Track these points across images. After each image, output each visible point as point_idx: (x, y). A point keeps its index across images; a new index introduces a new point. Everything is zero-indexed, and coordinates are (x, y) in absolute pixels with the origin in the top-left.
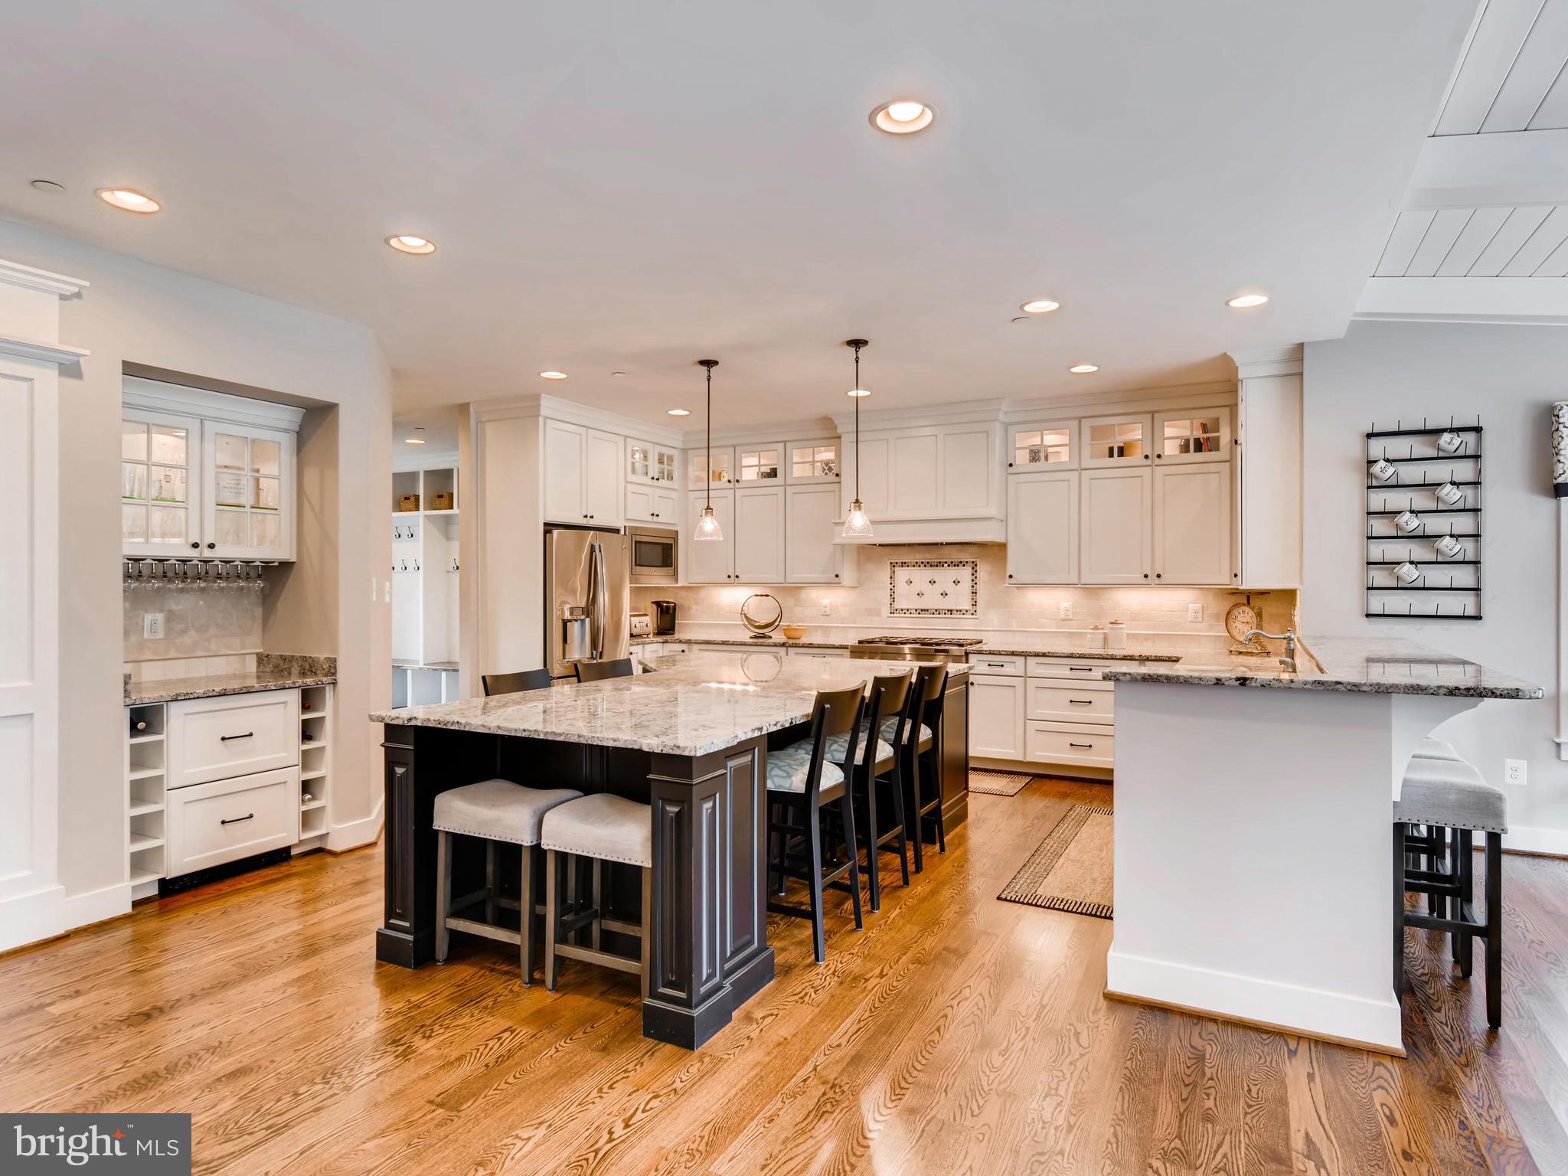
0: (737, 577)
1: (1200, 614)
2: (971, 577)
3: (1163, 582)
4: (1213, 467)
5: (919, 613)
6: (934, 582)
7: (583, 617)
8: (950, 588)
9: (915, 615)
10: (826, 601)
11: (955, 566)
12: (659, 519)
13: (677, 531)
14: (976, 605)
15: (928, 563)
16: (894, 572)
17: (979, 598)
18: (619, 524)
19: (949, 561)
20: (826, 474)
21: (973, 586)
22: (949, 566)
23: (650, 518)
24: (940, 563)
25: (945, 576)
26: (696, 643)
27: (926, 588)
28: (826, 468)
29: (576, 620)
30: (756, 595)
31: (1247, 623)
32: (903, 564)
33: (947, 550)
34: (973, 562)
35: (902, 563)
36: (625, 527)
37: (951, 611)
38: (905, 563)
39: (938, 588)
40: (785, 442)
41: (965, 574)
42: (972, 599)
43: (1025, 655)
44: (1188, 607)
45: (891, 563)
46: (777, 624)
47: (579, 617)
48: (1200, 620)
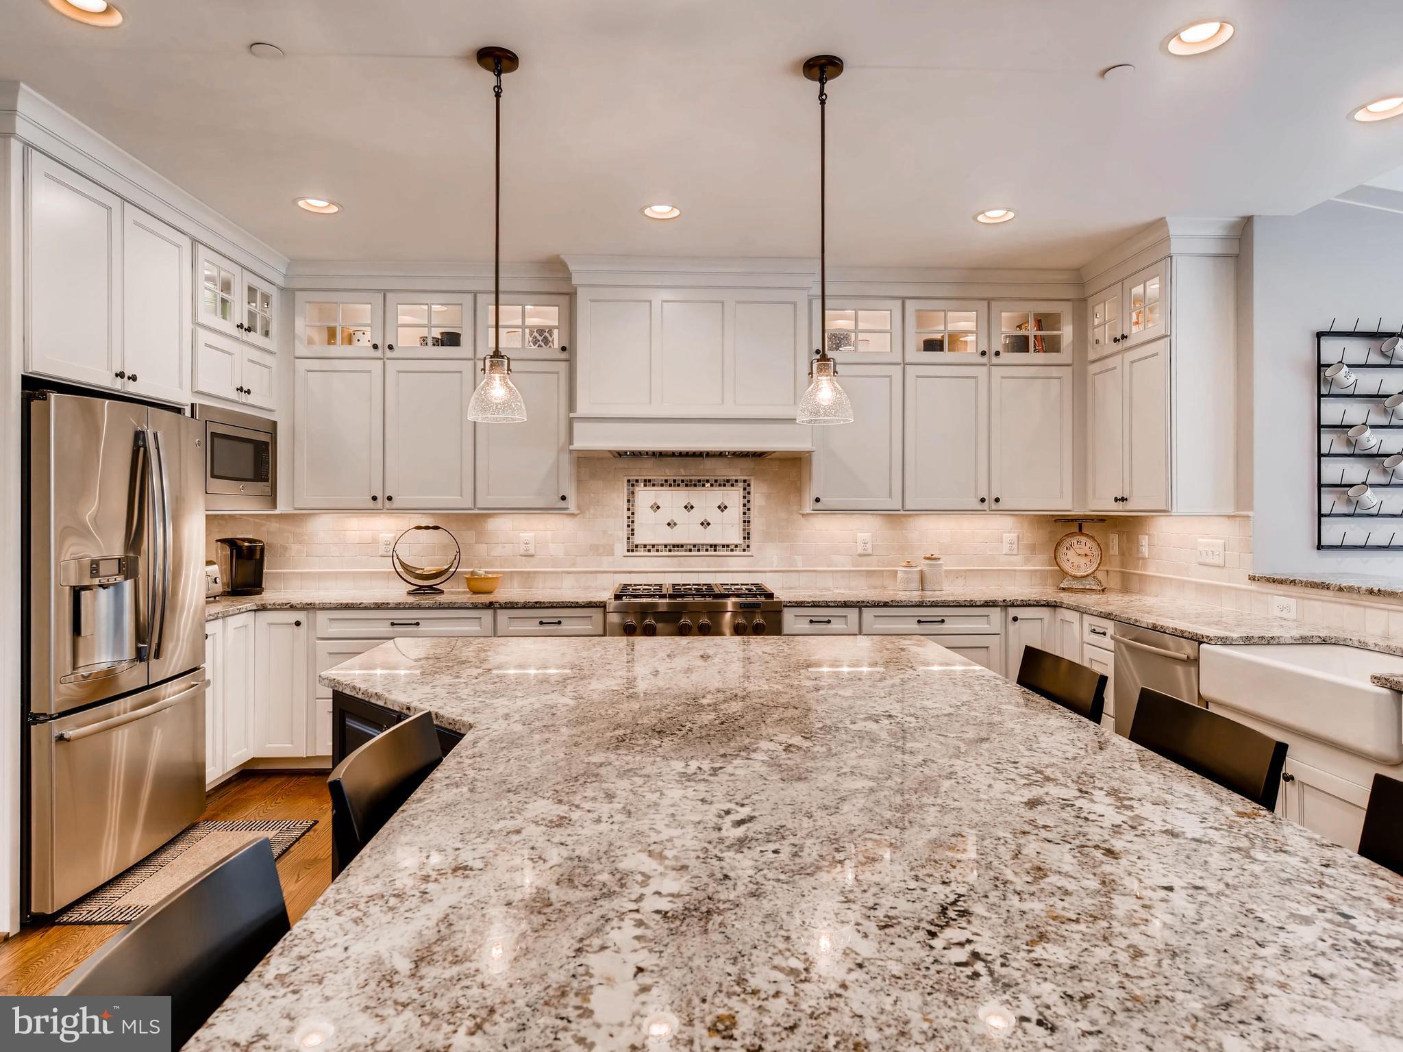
0: (390, 498)
1: (1015, 546)
2: (742, 501)
3: (1001, 508)
4: (1055, 372)
5: (670, 551)
6: (692, 507)
7: (119, 579)
8: (714, 515)
9: (664, 553)
10: (527, 535)
11: (720, 485)
12: (250, 399)
13: (274, 424)
14: (749, 538)
15: (683, 481)
16: (633, 493)
17: (755, 527)
18: (183, 397)
19: (712, 478)
20: (540, 346)
21: (744, 513)
22: (712, 485)
23: (234, 395)
24: (699, 481)
25: (706, 500)
26: (324, 609)
27: (680, 516)
28: (540, 338)
29: (104, 587)
30: (419, 528)
31: (1086, 555)
32: (647, 482)
33: (709, 463)
34: (745, 481)
35: (645, 481)
36: (192, 405)
37: (714, 547)
38: (650, 481)
39: (697, 516)
40: (475, 294)
41: (734, 497)
42: (744, 530)
43: (860, 605)
44: (1002, 538)
45: (629, 481)
46: (452, 570)
47: (112, 580)
48: (1015, 552)
